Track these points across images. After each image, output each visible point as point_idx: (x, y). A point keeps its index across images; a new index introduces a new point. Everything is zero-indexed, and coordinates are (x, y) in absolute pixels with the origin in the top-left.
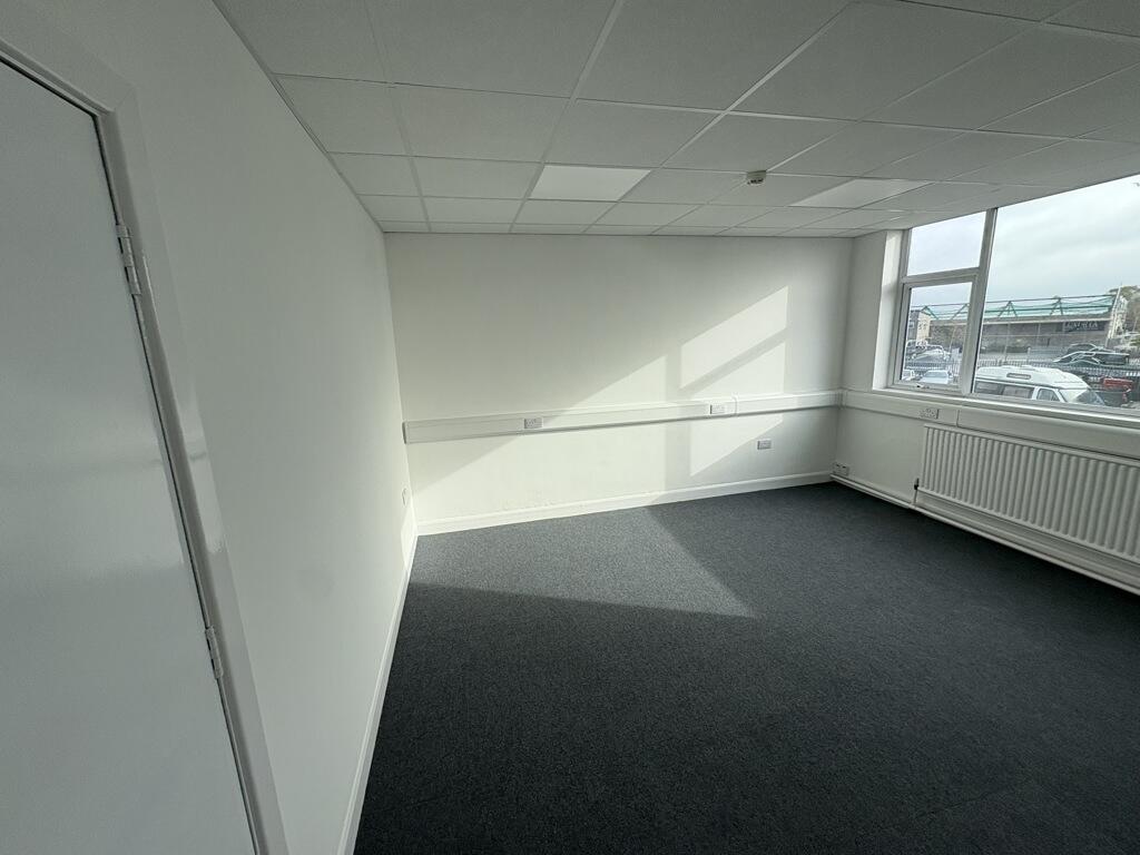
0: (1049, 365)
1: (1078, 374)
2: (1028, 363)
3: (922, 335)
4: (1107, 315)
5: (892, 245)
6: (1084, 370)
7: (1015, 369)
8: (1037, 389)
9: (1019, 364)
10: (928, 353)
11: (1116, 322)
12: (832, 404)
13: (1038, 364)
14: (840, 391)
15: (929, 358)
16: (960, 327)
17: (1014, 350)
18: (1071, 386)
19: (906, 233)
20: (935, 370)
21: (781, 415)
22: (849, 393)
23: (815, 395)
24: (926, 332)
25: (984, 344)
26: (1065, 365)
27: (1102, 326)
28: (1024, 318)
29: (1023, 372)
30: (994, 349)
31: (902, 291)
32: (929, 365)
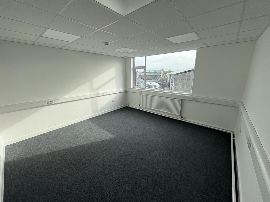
0: (155, 82)
1: (158, 83)
2: (152, 82)
3: (138, 77)
4: (161, 74)
5: (132, 60)
6: (159, 82)
7: (151, 83)
8: (154, 86)
9: (151, 82)
10: (139, 80)
11: (162, 75)
12: (125, 91)
13: (153, 82)
14: (126, 89)
15: (139, 81)
16: (143, 75)
17: (150, 79)
18: (158, 85)
19: (134, 58)
20: (140, 83)
21: (116, 94)
22: (128, 89)
23: (122, 90)
24: (138, 76)
25: (147, 78)
26: (156, 82)
27: (160, 75)
28: (151, 74)
29: (152, 83)
30: (148, 79)
31: (134, 69)
32: (139, 82)
